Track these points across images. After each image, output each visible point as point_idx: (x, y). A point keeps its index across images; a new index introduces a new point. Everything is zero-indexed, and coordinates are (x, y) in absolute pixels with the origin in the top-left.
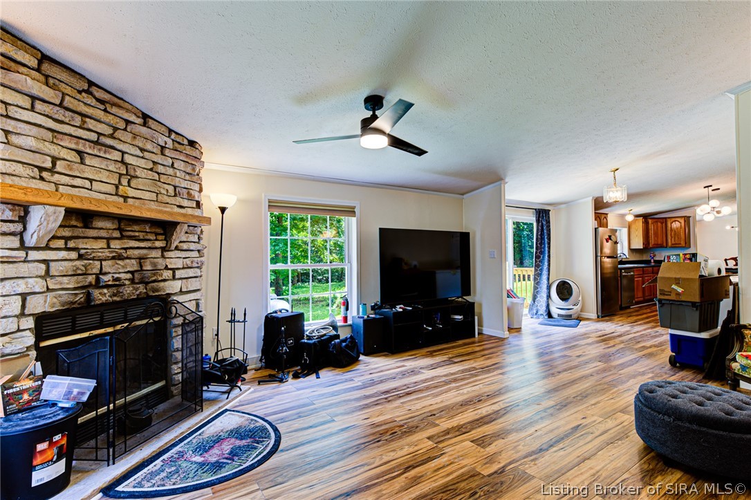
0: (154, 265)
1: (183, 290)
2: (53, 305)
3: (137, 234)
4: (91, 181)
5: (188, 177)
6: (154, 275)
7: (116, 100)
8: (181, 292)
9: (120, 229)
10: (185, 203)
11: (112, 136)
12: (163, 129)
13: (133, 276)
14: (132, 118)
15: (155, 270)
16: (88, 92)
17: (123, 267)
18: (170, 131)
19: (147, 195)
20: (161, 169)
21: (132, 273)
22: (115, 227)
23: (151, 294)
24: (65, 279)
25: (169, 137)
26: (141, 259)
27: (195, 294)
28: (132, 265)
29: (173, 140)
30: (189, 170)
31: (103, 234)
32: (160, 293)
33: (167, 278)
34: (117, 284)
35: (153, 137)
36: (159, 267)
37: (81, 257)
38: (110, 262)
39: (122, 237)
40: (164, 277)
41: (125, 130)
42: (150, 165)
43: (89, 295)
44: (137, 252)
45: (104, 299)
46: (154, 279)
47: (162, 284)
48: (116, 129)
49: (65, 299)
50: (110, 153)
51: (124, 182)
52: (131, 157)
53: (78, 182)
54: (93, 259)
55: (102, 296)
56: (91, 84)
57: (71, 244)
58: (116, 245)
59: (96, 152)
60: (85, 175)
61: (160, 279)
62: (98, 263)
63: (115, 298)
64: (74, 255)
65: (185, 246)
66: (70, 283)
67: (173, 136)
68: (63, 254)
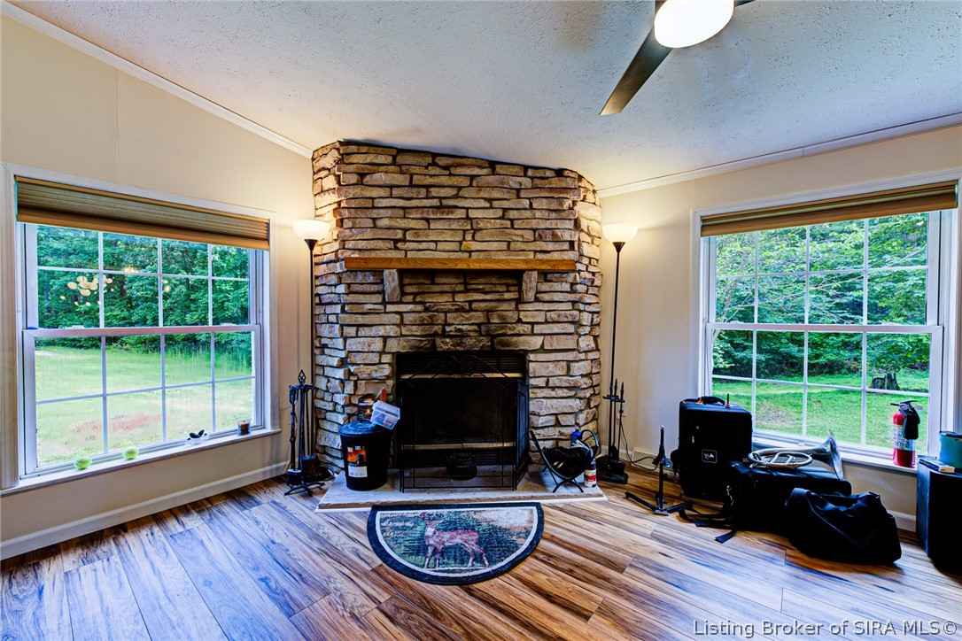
0: (502, 318)
1: (546, 347)
2: (404, 348)
3: (480, 287)
4: (436, 242)
5: (553, 215)
6: (502, 328)
7: (458, 160)
8: (542, 350)
9: (465, 284)
10: (550, 246)
11: (456, 197)
12: (516, 169)
13: (480, 327)
14: (476, 171)
15: (504, 322)
16: (434, 164)
17: (467, 319)
18: (526, 168)
19: (495, 246)
20: (513, 214)
21: (479, 325)
22: (462, 281)
23: (499, 347)
24: (414, 328)
25: (525, 175)
26: (488, 312)
27: (564, 354)
28: (479, 317)
29: (532, 178)
30: (554, 206)
31: (447, 288)
32: (511, 348)
33: (522, 332)
34: (461, 335)
35: (503, 183)
36: (509, 320)
37: (427, 310)
38: (454, 315)
39: (467, 291)
40: (516, 332)
41: (471, 185)
42: (500, 213)
43: (434, 342)
44: (483, 305)
45: (445, 347)
46: (501, 332)
47: (515, 338)
48: (460, 188)
49: (412, 343)
50: (452, 213)
51: (469, 237)
52: (475, 211)
53: (424, 245)
54: (437, 311)
55: (445, 345)
56: (435, 155)
57: (418, 299)
58: (460, 298)
59: (438, 216)
60: (431, 238)
61: (509, 333)
62: (442, 315)
63: (458, 348)
64: (420, 308)
65: (546, 297)
66: (416, 330)
67: (530, 173)
68: (410, 307)
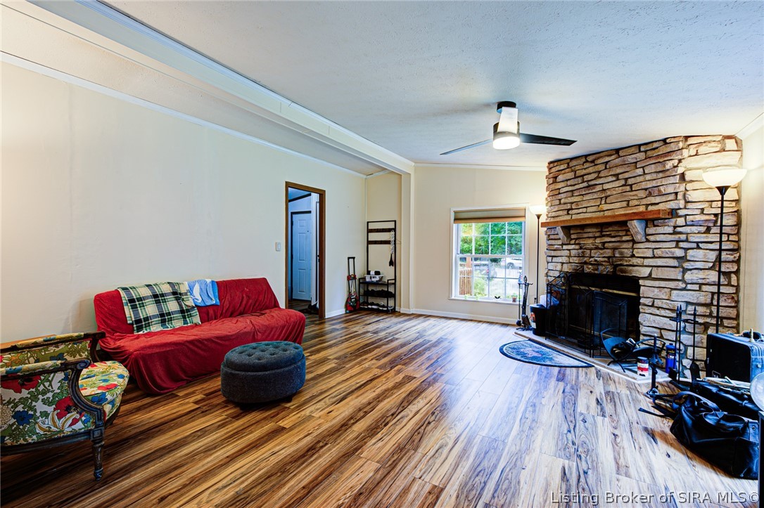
0: (621, 253)
1: (653, 276)
2: (570, 269)
3: (608, 233)
4: (586, 207)
5: (661, 175)
6: (621, 260)
7: (598, 155)
8: (649, 277)
9: (601, 232)
10: (658, 200)
11: (599, 177)
12: (633, 150)
13: (609, 259)
14: (607, 159)
15: (623, 257)
16: (587, 161)
17: (602, 254)
18: (640, 146)
19: (618, 205)
20: (630, 182)
21: (609, 258)
22: (600, 230)
23: (618, 273)
24: (575, 258)
25: (640, 151)
26: (614, 249)
27: (667, 282)
28: (608, 253)
29: (646, 152)
30: (660, 169)
31: (591, 235)
32: (627, 274)
33: (635, 264)
34: (598, 264)
35: (624, 161)
36: (626, 255)
37: (581, 248)
38: (595, 251)
39: (602, 236)
40: (631, 263)
41: (606, 168)
42: (623, 182)
43: (582, 267)
44: (611, 245)
45: (588, 271)
46: (619, 263)
47: (631, 268)
48: (599, 172)
49: (573, 267)
50: (594, 188)
51: (603, 202)
52: (607, 184)
53: (581, 211)
54: (585, 249)
55: (588, 269)
56: (586, 156)
57: (577, 242)
58: (598, 241)
59: (587, 192)
60: (584, 206)
61: (625, 263)
62: (588, 251)
63: (596, 272)
64: (577, 247)
65: (651, 238)
66: (576, 260)
67: (642, 149)
68: (573, 247)
